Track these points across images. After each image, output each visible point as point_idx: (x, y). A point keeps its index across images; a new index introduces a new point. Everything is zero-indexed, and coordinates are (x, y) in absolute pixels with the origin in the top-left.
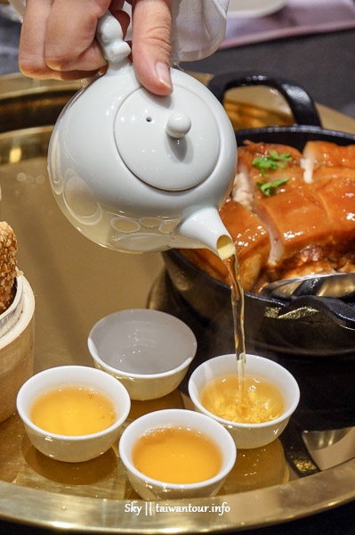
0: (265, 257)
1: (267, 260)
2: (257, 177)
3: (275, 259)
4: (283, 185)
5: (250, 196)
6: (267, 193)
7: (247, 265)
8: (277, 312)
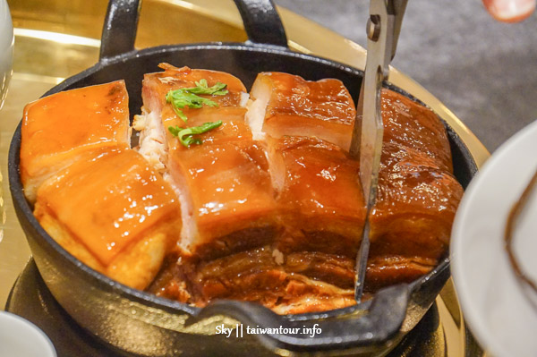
0: (173, 239)
1: (176, 243)
2: (171, 121)
3: (188, 243)
4: (213, 130)
5: (162, 147)
6: (186, 142)
7: (142, 249)
8: (183, 322)
